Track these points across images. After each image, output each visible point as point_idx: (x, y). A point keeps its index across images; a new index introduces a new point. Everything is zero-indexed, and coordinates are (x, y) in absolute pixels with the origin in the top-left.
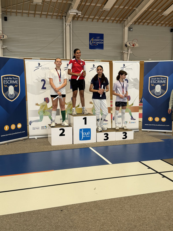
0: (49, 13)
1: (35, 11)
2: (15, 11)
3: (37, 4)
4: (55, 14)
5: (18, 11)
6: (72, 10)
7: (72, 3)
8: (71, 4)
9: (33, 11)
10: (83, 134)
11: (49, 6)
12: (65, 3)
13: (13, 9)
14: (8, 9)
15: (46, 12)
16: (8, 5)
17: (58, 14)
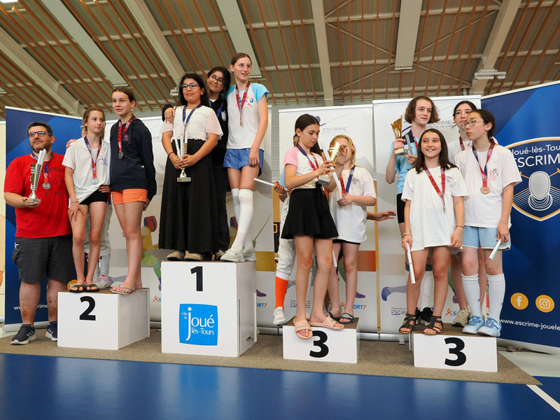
0: (430, 88)
1: (400, 87)
2: (360, 91)
3: (402, 70)
4: (443, 87)
5: (365, 91)
6: (483, 71)
7: (483, 58)
8: (479, 60)
9: (396, 87)
10: (190, 322)
11: (430, 71)
12: (465, 60)
13: (355, 89)
14: (345, 89)
15: (423, 86)
16: (346, 82)
17: (451, 86)
